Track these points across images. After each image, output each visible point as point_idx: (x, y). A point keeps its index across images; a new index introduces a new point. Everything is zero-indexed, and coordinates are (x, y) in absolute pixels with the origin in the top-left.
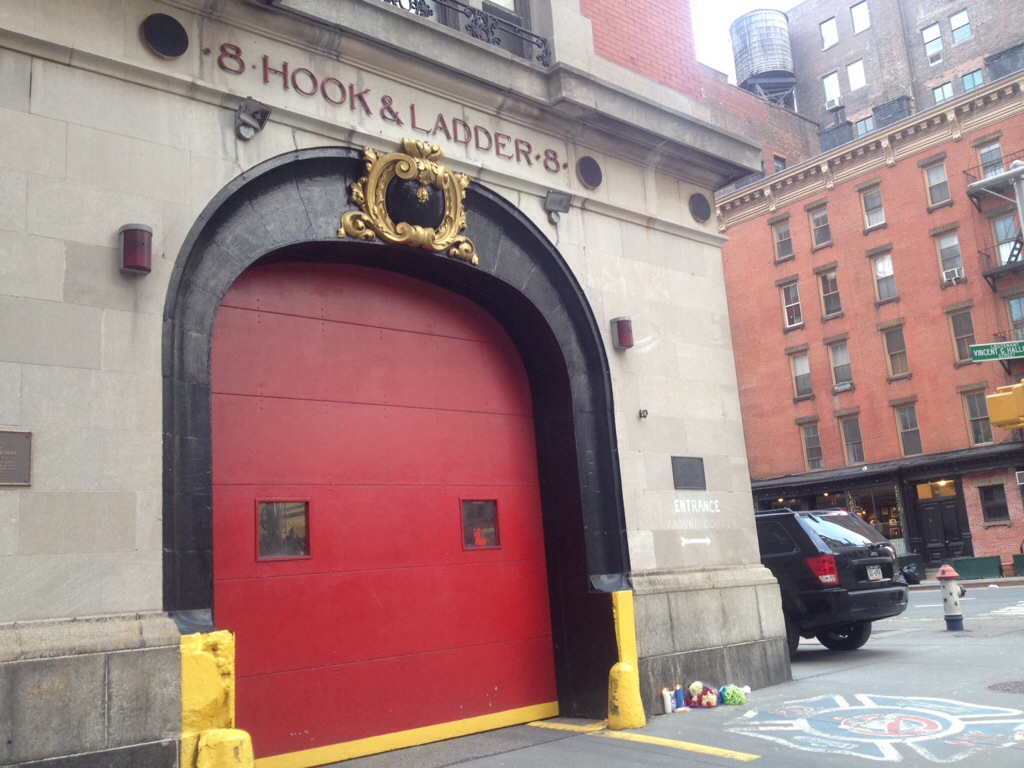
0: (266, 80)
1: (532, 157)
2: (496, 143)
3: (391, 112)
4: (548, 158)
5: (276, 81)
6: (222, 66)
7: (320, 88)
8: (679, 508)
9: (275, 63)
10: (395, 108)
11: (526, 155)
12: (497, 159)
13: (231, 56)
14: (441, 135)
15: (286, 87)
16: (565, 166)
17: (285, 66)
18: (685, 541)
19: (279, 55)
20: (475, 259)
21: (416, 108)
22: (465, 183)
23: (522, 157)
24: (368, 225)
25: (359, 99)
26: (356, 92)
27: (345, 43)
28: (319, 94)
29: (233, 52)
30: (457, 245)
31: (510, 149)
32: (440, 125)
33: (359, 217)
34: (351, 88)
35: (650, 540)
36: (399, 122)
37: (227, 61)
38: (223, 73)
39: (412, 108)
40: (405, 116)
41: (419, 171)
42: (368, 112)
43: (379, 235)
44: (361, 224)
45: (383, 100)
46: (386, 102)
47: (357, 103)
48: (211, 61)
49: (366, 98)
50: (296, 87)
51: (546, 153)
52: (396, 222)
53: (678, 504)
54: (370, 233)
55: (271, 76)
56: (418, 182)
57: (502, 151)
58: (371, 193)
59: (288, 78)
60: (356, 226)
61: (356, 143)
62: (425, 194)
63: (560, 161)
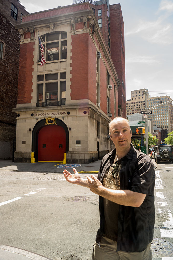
1: (62, 114)
2: (58, 114)
7: (42, 115)
9: (39, 114)
14: (52, 115)
18: (76, 149)
19: (40, 113)
22: (54, 118)
25: (45, 114)
27: (43, 111)
29: (37, 114)
35: (72, 149)
39: (50, 113)
46: (48, 114)
48: (35, 115)
52: (49, 123)
53: (76, 145)
58: (47, 121)
59: (40, 115)
60: (46, 124)
61: (45, 118)
62: (50, 121)
63: (65, 113)
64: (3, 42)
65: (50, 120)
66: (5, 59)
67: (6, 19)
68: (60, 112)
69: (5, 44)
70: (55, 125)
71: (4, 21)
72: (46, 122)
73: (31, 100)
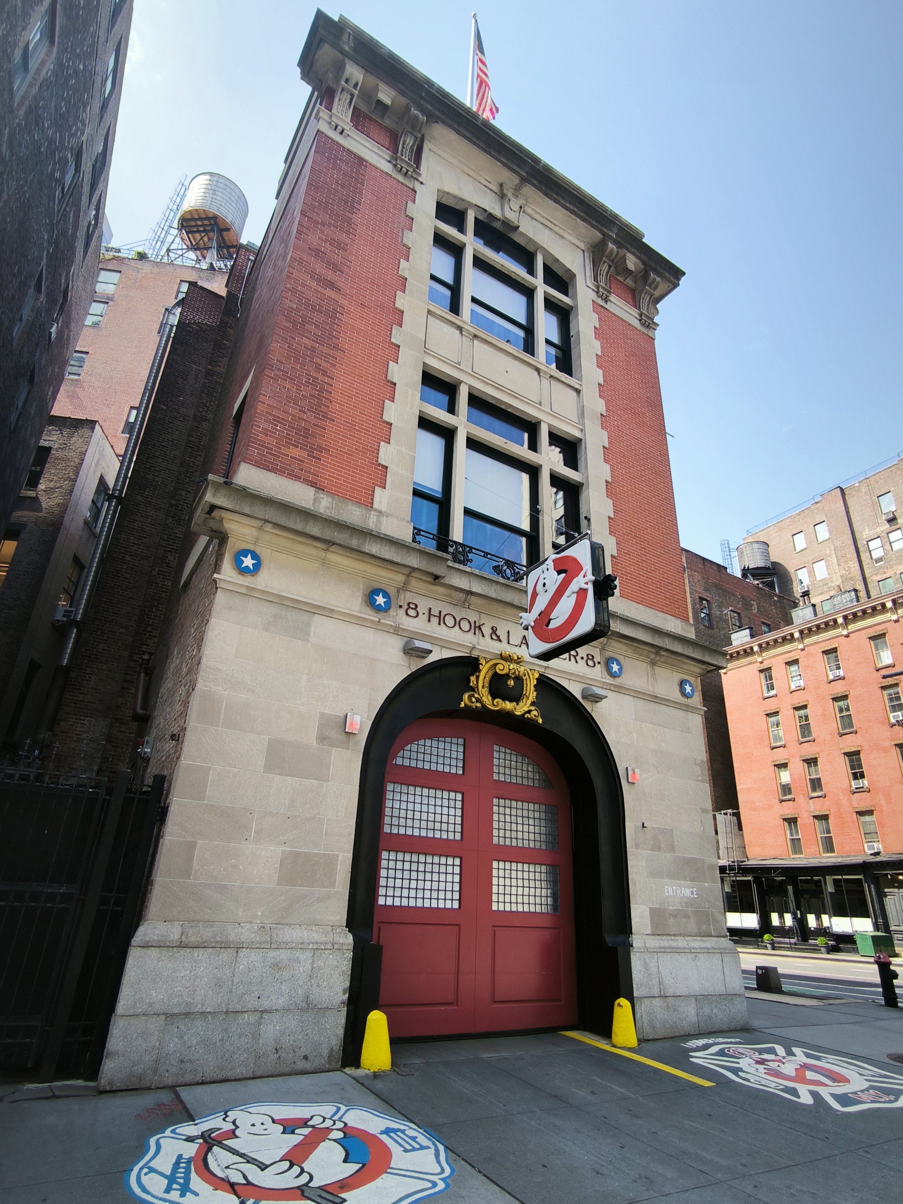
0: (429, 621)
1: (578, 658)
3: (496, 635)
4: (588, 658)
5: (435, 620)
6: (407, 614)
7: (457, 623)
8: (668, 892)
9: (435, 612)
10: (498, 633)
11: (575, 657)
13: (412, 609)
14: (524, 647)
15: (439, 624)
16: (599, 663)
17: (440, 612)
19: (435, 605)
20: (540, 721)
21: (510, 633)
22: (536, 676)
23: (572, 658)
24: (478, 700)
25: (477, 628)
26: (477, 625)
27: (473, 599)
28: (457, 627)
29: (414, 607)
30: (529, 712)
32: (524, 642)
33: (473, 696)
34: (475, 622)
35: (647, 913)
36: (500, 641)
37: (412, 612)
38: (408, 617)
39: (508, 632)
40: (504, 638)
41: (510, 670)
42: (483, 636)
43: (484, 706)
44: (474, 700)
45: (492, 629)
46: (494, 630)
47: (477, 631)
48: (402, 612)
49: (482, 627)
50: (445, 623)
51: (587, 655)
52: (494, 698)
53: (668, 889)
54: (478, 705)
55: (432, 618)
56: (507, 676)
58: (482, 680)
59: (441, 619)
60: (469, 700)
61: (475, 654)
62: (511, 683)
63: (596, 660)
65: (516, 678)
70: (532, 723)
72: (475, 683)
73: (378, 491)
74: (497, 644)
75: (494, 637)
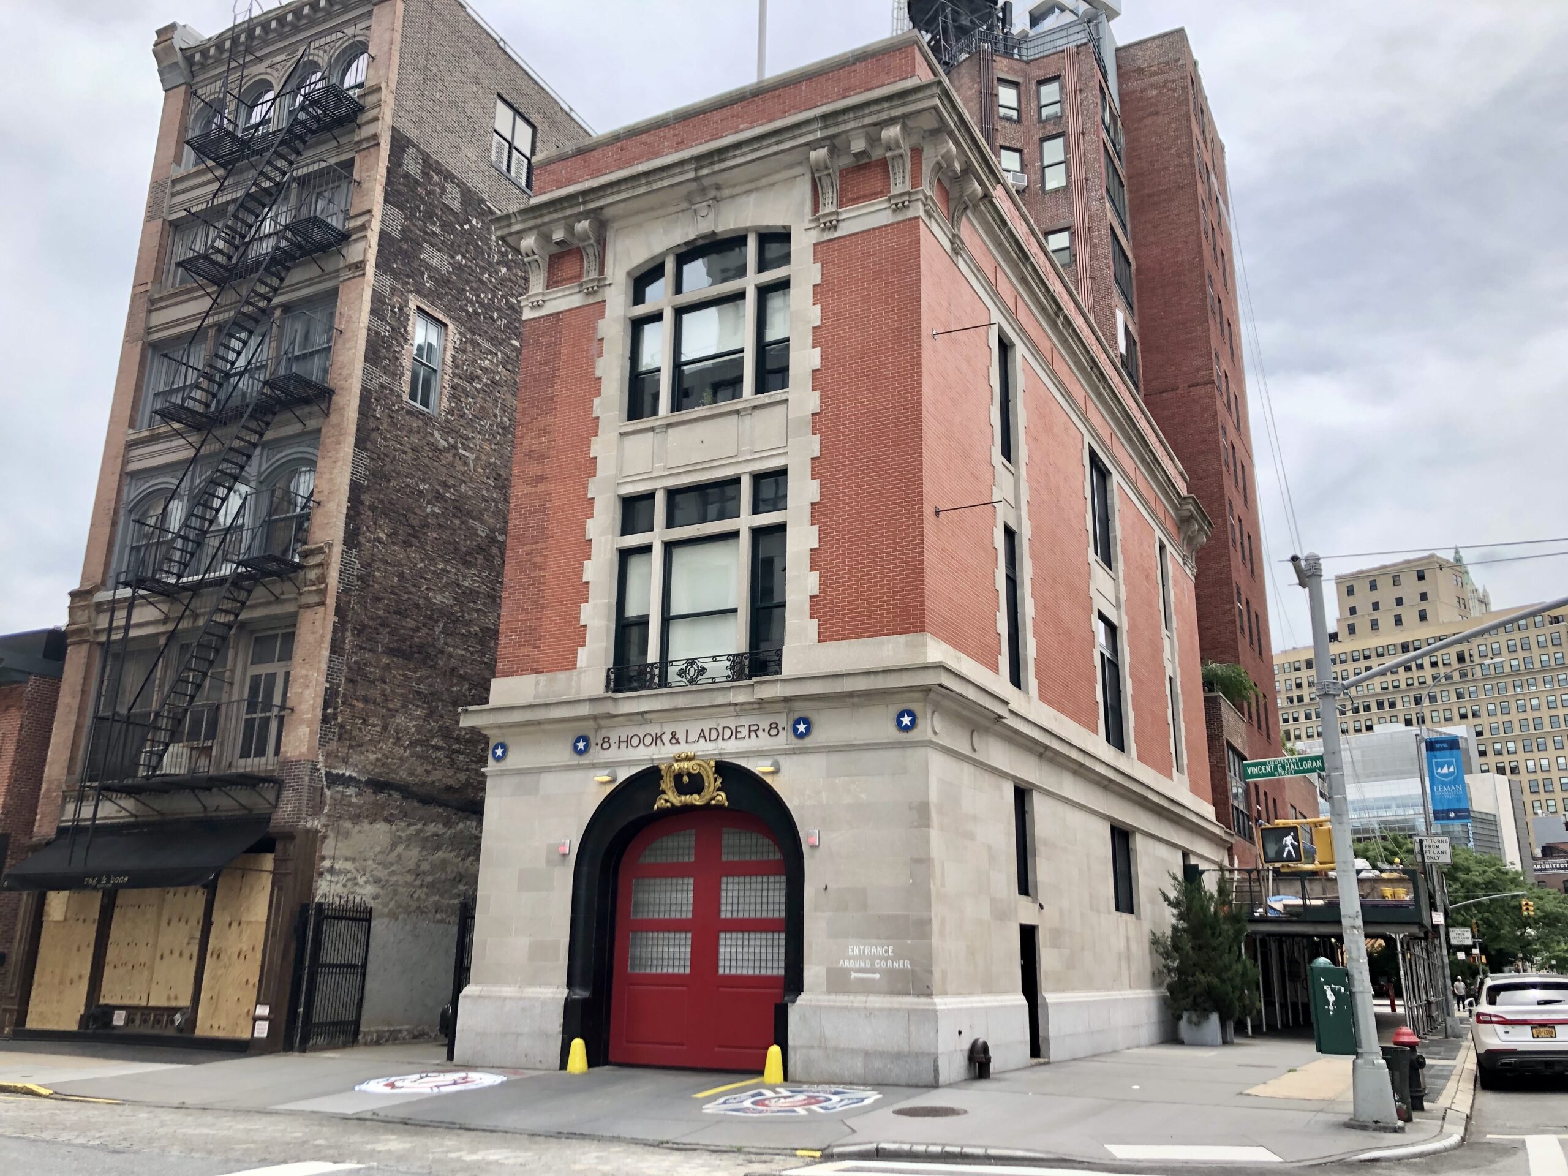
0: (619, 748)
1: (760, 733)
2: (735, 733)
3: (675, 739)
4: (771, 729)
5: (623, 745)
6: (603, 749)
7: (642, 741)
8: (853, 952)
9: (624, 738)
10: (676, 737)
11: (755, 731)
12: (738, 742)
13: (606, 742)
14: (702, 740)
15: (627, 747)
16: (783, 730)
17: (627, 737)
18: (853, 975)
19: (624, 733)
20: (726, 804)
21: (689, 731)
22: (713, 763)
23: (753, 734)
24: (667, 801)
25: (659, 738)
26: (658, 736)
27: (647, 716)
28: (642, 744)
29: (607, 740)
30: (714, 798)
31: (745, 732)
32: (702, 736)
33: (662, 798)
34: (656, 735)
35: (824, 973)
36: (679, 743)
37: (606, 745)
38: (603, 751)
39: (687, 732)
40: (682, 740)
42: (663, 744)
43: (673, 805)
44: (662, 802)
46: (673, 735)
47: (659, 741)
48: (599, 749)
49: (664, 737)
50: (632, 745)
51: (771, 726)
52: (681, 795)
53: (852, 949)
54: (669, 804)
55: (621, 744)
56: (680, 775)
57: (739, 736)
58: (667, 784)
59: (628, 741)
60: (660, 803)
61: (656, 763)
62: (686, 779)
63: (780, 729)
64: (440, 316)
65: (689, 774)
66: (450, 412)
67: (460, 185)
68: (746, 721)
69: (451, 327)
70: (719, 807)
71: (453, 199)
72: (663, 786)
73: (580, 649)
74: (677, 746)
75: (674, 741)
